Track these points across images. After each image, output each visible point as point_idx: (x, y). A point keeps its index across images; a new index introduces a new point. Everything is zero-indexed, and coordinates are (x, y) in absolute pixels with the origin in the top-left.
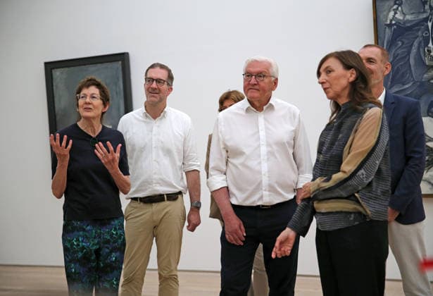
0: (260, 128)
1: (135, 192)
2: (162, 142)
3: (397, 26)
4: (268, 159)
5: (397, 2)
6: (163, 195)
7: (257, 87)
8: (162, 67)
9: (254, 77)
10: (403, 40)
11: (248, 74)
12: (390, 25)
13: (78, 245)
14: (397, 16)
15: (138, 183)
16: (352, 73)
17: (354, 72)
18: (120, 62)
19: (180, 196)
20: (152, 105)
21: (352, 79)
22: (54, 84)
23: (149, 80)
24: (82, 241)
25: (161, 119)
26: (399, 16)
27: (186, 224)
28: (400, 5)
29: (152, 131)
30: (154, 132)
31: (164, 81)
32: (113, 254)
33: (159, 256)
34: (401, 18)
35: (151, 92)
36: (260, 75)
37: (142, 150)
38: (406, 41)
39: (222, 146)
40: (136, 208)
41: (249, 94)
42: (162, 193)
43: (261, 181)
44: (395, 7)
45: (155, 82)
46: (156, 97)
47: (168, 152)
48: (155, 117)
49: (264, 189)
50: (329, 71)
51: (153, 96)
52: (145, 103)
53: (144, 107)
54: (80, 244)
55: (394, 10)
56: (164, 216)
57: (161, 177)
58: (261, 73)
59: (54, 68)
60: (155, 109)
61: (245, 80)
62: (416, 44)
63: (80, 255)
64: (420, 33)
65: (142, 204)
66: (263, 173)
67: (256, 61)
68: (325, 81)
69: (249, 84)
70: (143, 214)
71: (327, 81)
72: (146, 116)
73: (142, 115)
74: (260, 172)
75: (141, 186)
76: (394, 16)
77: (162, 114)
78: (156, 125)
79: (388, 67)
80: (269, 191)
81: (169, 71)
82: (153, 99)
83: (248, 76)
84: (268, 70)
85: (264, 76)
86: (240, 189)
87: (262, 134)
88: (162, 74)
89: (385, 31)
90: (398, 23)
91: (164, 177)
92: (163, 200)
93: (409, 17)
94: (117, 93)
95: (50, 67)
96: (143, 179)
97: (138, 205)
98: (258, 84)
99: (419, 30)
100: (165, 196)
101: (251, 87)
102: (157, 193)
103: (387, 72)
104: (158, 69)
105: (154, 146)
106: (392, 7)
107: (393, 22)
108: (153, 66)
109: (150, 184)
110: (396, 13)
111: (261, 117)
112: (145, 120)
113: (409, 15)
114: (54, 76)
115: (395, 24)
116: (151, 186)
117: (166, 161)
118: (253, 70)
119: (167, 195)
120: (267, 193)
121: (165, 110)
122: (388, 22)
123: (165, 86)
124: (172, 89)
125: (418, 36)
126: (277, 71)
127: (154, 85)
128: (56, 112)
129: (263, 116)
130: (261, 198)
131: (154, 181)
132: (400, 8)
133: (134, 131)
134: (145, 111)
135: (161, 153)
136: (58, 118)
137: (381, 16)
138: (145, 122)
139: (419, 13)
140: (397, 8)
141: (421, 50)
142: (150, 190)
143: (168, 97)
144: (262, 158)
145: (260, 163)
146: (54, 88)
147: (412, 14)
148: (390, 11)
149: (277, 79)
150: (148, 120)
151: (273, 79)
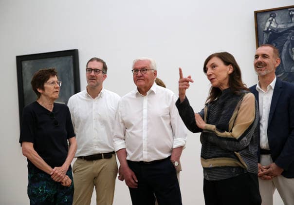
0: (144, 107)
1: (81, 152)
2: (100, 115)
3: (272, 32)
4: (148, 128)
5: (272, 15)
6: (101, 154)
7: (142, 78)
8: (98, 60)
9: (139, 71)
10: (277, 42)
11: (136, 70)
12: (267, 32)
13: (42, 192)
14: (272, 25)
15: (83, 145)
16: (230, 68)
17: (232, 67)
18: (72, 56)
19: (113, 155)
20: (92, 87)
21: (230, 72)
22: (23, 72)
23: (89, 70)
24: (46, 189)
25: (99, 98)
26: (273, 25)
27: (118, 175)
28: (274, 17)
29: (92, 107)
30: (94, 108)
31: (100, 70)
32: (66, 197)
33: (98, 200)
34: (275, 27)
35: (91, 79)
36: (144, 69)
37: (85, 121)
38: (278, 43)
39: (121, 121)
40: (80, 164)
41: (138, 84)
42: (101, 153)
43: (142, 144)
44: (271, 19)
45: (93, 72)
46: (94, 82)
47: (104, 122)
48: (94, 97)
49: (144, 149)
50: (214, 66)
51: (92, 82)
52: (87, 87)
53: (86, 90)
54: (44, 191)
55: (270, 21)
56: (102, 169)
57: (99, 141)
58: (144, 68)
59: (23, 61)
60: (94, 91)
61: (134, 74)
62: (286, 45)
63: (44, 199)
64: (288, 38)
65: (85, 161)
66: (143, 138)
67: (140, 61)
68: (211, 74)
69: (137, 76)
70: (87, 168)
71: (213, 73)
72: (88, 96)
73: (84, 95)
74: (141, 138)
75: (85, 148)
76: (270, 25)
77: (99, 95)
78: (95, 102)
79: (278, 61)
80: (148, 151)
81: (104, 63)
82: (93, 83)
83: (136, 71)
84: (148, 65)
85: (146, 70)
86: (130, 150)
87: (145, 111)
88: (98, 66)
89: (264, 35)
90: (273, 30)
91: (102, 140)
92: (101, 158)
93: (280, 26)
94: (69, 79)
95: (20, 60)
96: (86, 142)
97: (83, 162)
98: (143, 76)
99: (287, 35)
100: (103, 155)
101: (138, 78)
102: (97, 153)
103: (277, 65)
104: (95, 62)
105: (94, 118)
106: (268, 18)
107: (270, 29)
108: (92, 60)
109: (91, 146)
110: (271, 23)
111: (145, 100)
112: (87, 99)
113: (280, 24)
114: (23, 67)
115: (270, 31)
116: (92, 148)
117: (102, 129)
118: (138, 67)
119: (104, 154)
120: (146, 152)
121: (102, 91)
122: (266, 29)
123: (101, 74)
124: (106, 76)
125: (287, 40)
126: (155, 65)
127: (93, 73)
128: (24, 92)
129: (147, 98)
130: (142, 156)
131: (94, 144)
132: (274, 20)
133: (79, 107)
134: (87, 93)
135: (99, 123)
136: (26, 97)
137: (261, 25)
138: (86, 100)
139: (288, 23)
140: (272, 20)
141: (290, 49)
142: (92, 150)
143: (104, 82)
144: (143, 127)
145: (142, 131)
146: (23, 75)
147: (283, 24)
148: (266, 22)
149: (156, 71)
150: (89, 99)
151: (153, 71)
